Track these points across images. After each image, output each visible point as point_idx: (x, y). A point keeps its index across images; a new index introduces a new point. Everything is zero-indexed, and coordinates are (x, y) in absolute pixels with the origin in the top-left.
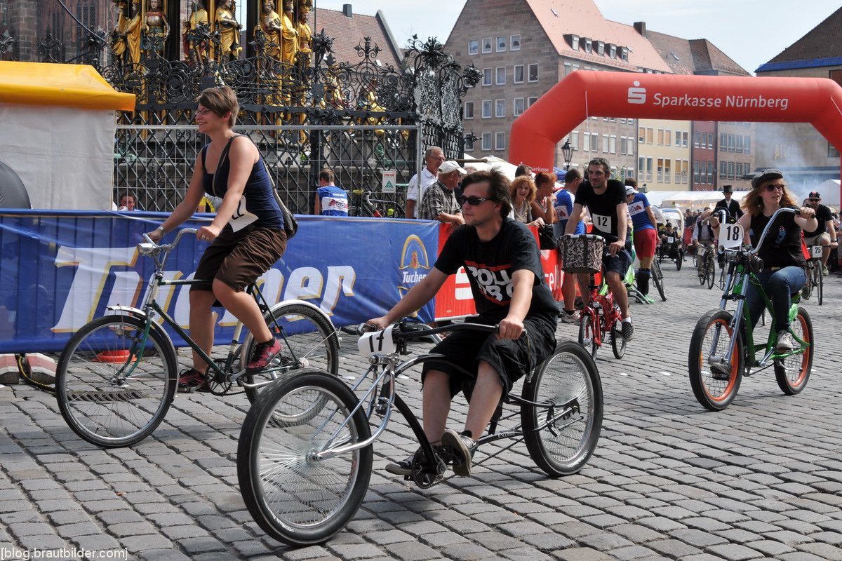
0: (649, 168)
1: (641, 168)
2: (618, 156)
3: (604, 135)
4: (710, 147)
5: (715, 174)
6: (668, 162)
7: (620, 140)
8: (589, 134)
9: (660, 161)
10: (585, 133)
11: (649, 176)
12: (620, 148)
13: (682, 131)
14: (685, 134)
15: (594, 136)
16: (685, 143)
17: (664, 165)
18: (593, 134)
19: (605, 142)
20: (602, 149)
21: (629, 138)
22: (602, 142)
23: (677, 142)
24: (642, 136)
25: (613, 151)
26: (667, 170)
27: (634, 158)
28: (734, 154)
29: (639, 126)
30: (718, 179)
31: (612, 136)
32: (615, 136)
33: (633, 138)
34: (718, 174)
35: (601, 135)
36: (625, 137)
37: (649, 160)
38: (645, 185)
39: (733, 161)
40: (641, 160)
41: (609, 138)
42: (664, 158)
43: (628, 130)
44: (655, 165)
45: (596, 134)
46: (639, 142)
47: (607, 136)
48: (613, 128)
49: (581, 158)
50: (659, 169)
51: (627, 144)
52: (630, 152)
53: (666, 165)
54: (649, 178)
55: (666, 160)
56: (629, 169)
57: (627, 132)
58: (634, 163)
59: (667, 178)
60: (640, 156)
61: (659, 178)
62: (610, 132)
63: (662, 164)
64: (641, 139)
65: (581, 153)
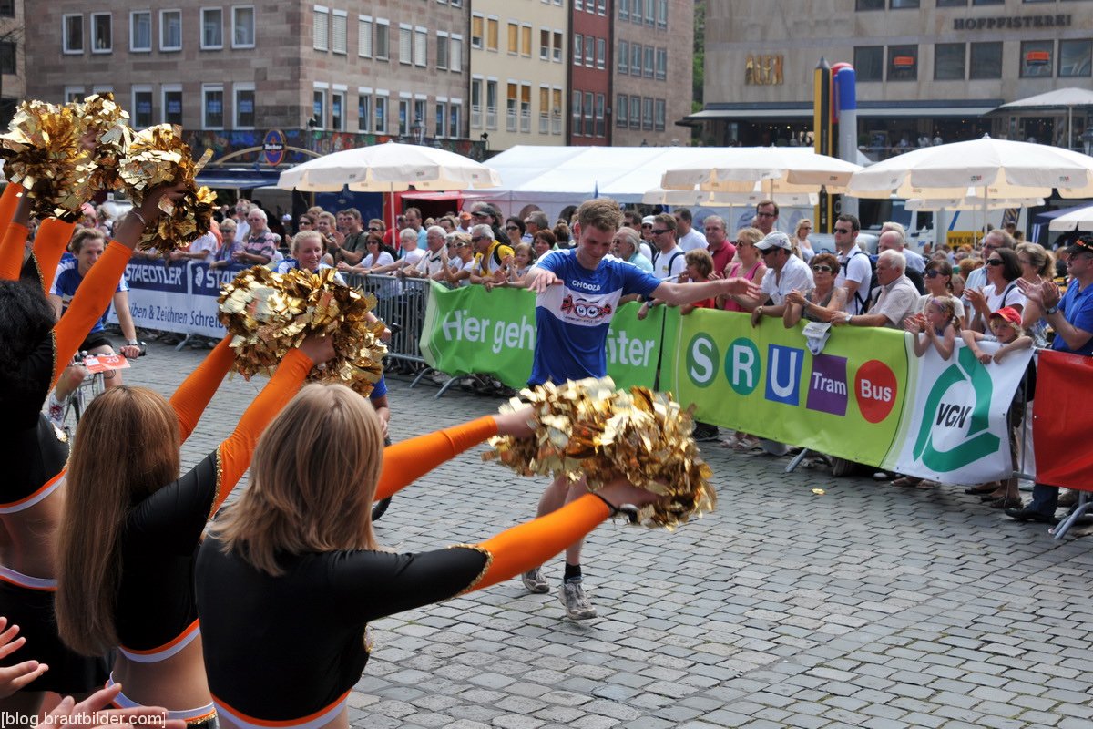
0: (491, 101)
1: (475, 102)
2: (433, 73)
3: (402, 25)
4: (601, 65)
5: (609, 117)
6: (526, 89)
7: (435, 39)
8: (369, 19)
9: (512, 87)
10: (362, 17)
11: (526, 120)
12: (435, 57)
13: (552, 30)
14: (557, 36)
15: (381, 28)
16: (556, 54)
17: (519, 95)
18: (380, 21)
19: (404, 40)
20: (397, 56)
21: (454, 36)
22: (397, 39)
23: (544, 52)
24: (477, 36)
25: (420, 61)
26: (524, 106)
27: (462, 79)
28: (639, 80)
29: (473, 13)
30: (614, 127)
31: (418, 29)
32: (425, 30)
33: (459, 37)
34: (614, 119)
35: (395, 24)
36: (445, 34)
37: (491, 85)
38: (485, 136)
39: (639, 93)
40: (477, 83)
41: (412, 33)
42: (520, 83)
43: (451, 18)
44: (502, 95)
45: (386, 22)
46: (473, 46)
47: (409, 27)
48: (421, 11)
49: (354, 72)
50: (511, 104)
51: (449, 48)
52: (455, 66)
53: (523, 97)
54: (491, 121)
55: (523, 86)
56: (455, 101)
57: (449, 24)
58: (462, 90)
59: (525, 123)
60: (474, 76)
61: (511, 122)
62: (414, 19)
63: (515, 95)
64: (476, 41)
65: (353, 62)
